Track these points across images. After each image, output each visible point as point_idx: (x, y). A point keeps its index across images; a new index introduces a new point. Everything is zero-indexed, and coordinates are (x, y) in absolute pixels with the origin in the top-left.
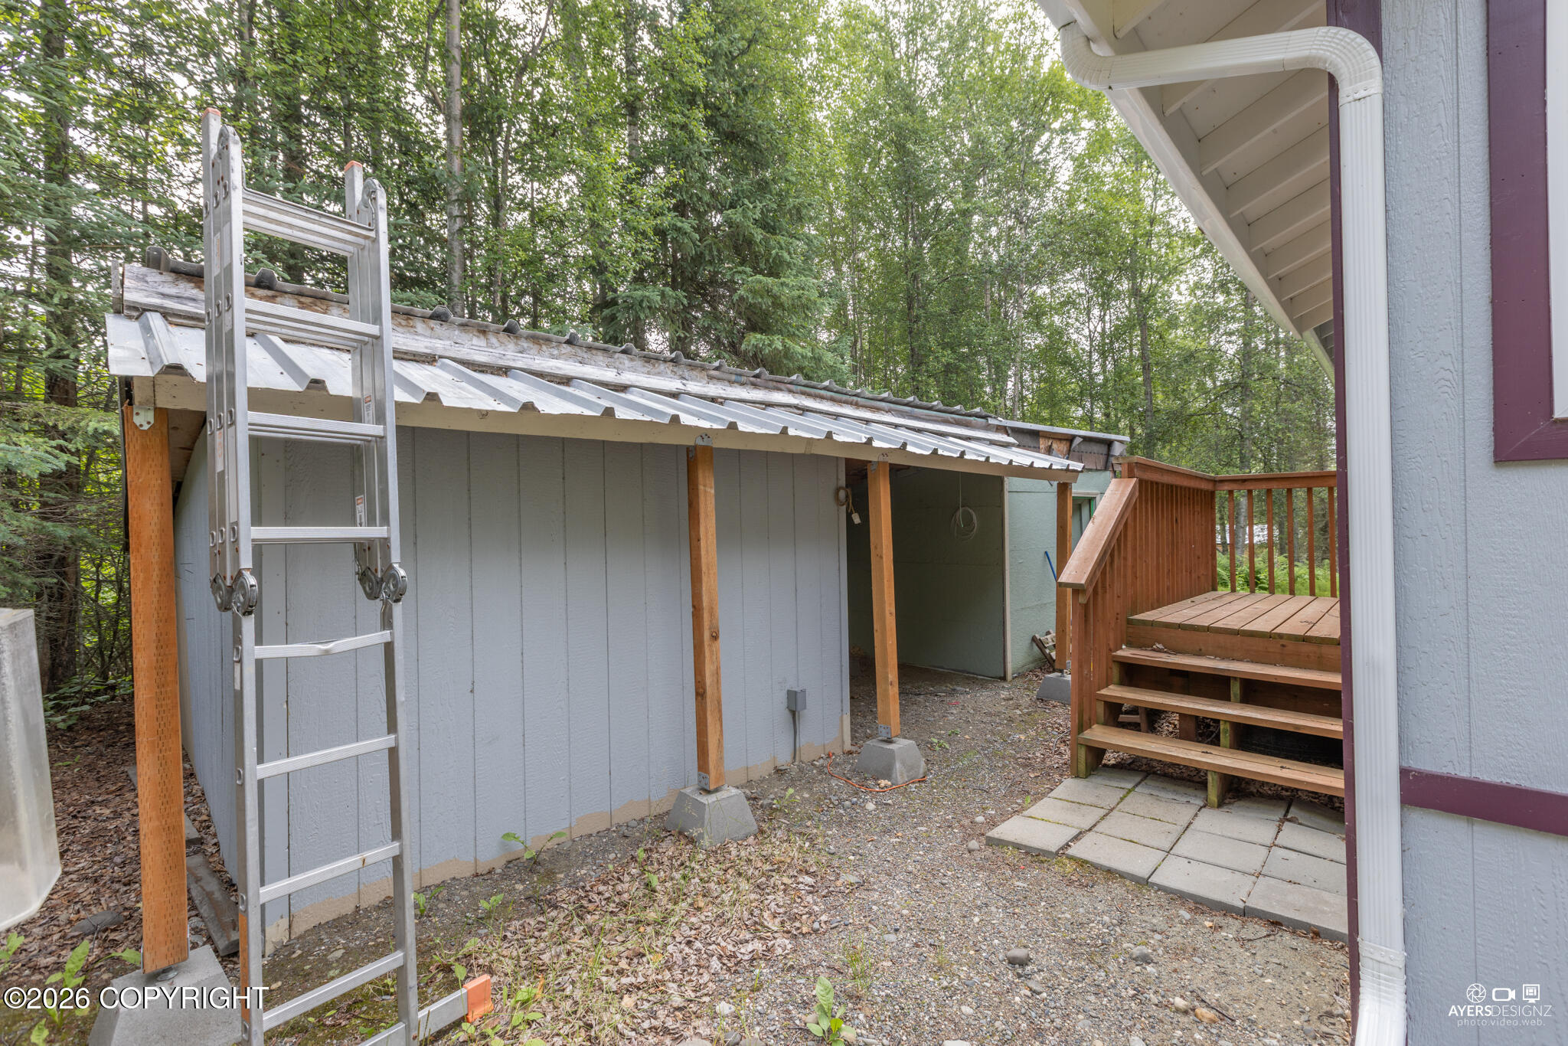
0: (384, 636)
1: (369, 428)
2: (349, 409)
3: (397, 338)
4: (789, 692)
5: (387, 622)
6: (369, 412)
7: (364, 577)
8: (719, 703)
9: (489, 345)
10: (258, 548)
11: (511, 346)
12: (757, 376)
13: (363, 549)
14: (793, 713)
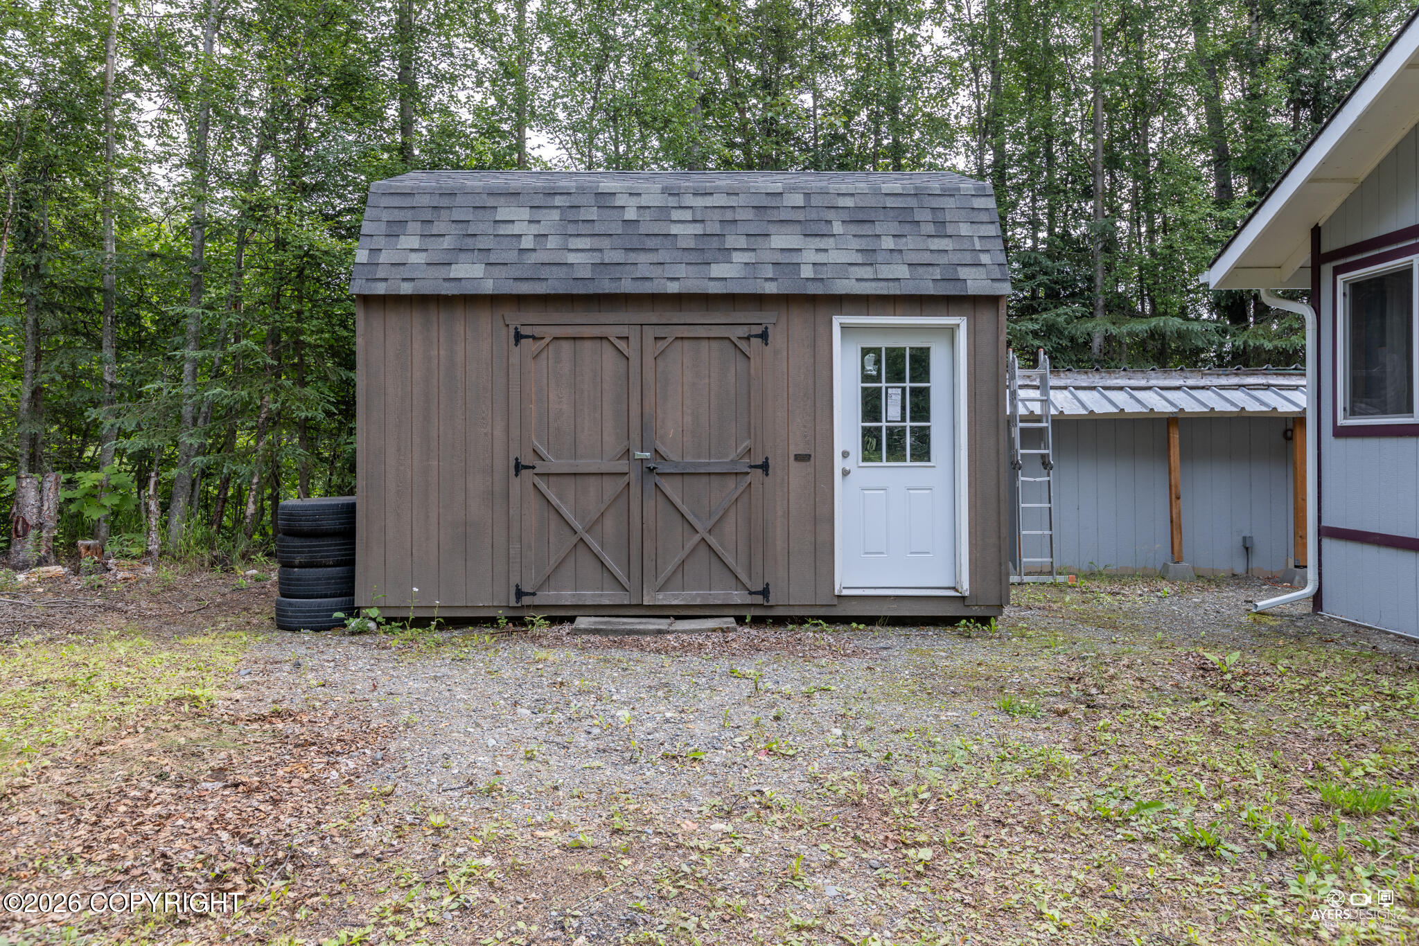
0: (1047, 479)
1: (1044, 425)
2: (1038, 419)
3: (1053, 381)
4: (1244, 538)
5: (1049, 475)
6: (1044, 420)
7: (1043, 464)
8: (1180, 526)
9: (1088, 378)
10: (1022, 455)
11: (1097, 376)
12: (1238, 369)
13: (1043, 456)
14: (1247, 549)
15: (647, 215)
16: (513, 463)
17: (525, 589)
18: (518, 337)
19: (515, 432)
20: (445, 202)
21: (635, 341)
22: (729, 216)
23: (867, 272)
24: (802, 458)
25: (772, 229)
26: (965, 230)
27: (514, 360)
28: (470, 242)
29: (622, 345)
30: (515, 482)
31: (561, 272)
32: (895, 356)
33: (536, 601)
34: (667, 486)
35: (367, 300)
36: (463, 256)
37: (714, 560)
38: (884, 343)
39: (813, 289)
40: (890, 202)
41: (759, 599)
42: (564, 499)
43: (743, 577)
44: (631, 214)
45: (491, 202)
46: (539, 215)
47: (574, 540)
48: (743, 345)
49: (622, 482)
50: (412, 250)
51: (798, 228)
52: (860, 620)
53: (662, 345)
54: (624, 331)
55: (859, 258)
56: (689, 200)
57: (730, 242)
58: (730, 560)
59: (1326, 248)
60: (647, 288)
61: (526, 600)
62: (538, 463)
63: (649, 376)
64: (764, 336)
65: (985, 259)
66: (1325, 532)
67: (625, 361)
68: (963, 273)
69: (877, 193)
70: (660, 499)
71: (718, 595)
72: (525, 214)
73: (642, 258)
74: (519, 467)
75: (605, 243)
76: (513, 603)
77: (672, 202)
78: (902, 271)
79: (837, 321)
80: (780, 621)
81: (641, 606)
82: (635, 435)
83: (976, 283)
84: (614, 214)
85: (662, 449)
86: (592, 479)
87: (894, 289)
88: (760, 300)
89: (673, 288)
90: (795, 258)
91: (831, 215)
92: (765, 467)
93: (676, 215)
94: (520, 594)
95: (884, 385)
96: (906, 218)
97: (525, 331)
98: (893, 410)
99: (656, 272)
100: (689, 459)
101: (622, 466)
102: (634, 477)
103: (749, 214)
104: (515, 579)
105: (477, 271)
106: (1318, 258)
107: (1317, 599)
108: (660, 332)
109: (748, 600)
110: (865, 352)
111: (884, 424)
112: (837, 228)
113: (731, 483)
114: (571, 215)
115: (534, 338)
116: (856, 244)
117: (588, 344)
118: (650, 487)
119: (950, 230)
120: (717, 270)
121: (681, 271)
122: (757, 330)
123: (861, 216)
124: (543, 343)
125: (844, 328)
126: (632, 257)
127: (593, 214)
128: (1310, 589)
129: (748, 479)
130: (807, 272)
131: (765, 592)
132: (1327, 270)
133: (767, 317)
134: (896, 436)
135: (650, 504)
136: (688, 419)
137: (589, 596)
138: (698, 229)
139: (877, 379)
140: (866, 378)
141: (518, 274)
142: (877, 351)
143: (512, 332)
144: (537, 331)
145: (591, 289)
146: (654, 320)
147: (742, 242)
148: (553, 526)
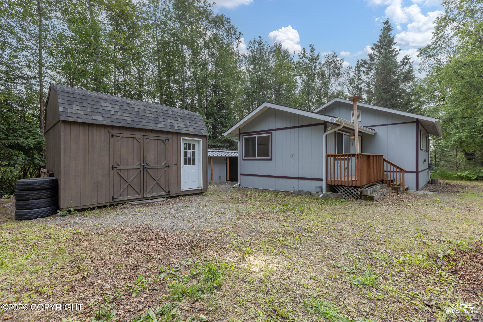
14: (220, 178)
15: (140, 111)
16: (111, 167)
17: (115, 197)
18: (113, 136)
19: (112, 159)
20: (84, 98)
21: (142, 139)
22: (158, 114)
23: (186, 129)
24: (175, 164)
25: (168, 118)
26: (200, 123)
27: (112, 141)
28: (96, 110)
29: (139, 140)
30: (112, 172)
31: (124, 121)
32: (190, 145)
33: (118, 200)
34: (149, 171)
35: (65, 122)
36: (95, 114)
37: (159, 186)
38: (188, 143)
39: (178, 131)
40: (187, 116)
41: (168, 193)
42: (124, 174)
43: (164, 189)
44: (137, 110)
45: (98, 100)
46: (113, 106)
47: (127, 184)
48: (164, 141)
49: (139, 170)
50: (78, 110)
51: (172, 118)
52: (187, 195)
53: (148, 140)
54: (139, 136)
55: (184, 126)
56: (149, 109)
57: (160, 119)
58: (162, 186)
59: (241, 132)
60: (145, 127)
61: (115, 200)
62: (118, 167)
63: (145, 147)
64: (168, 140)
65: (204, 129)
66: (241, 174)
67: (139, 143)
68: (202, 131)
69: (184, 113)
70: (148, 174)
71: (159, 194)
72: (110, 105)
73: (142, 120)
74: (113, 168)
75: (133, 116)
76: (111, 201)
77: (145, 108)
78: (192, 130)
79: (182, 138)
80: (171, 197)
81: (144, 198)
82: (142, 160)
83: (204, 133)
84: (133, 109)
85: (148, 163)
86: (132, 170)
87: (192, 133)
88: (167, 132)
89: (151, 128)
90: (173, 125)
91: (177, 117)
92: (169, 166)
93: (147, 112)
94: (113, 199)
95: (188, 150)
96: (190, 119)
97: (114, 134)
98: (189, 155)
99: (146, 124)
100: (153, 165)
101: (139, 167)
102: (142, 169)
103: (162, 114)
104: (112, 195)
105: (101, 118)
106: (240, 134)
107: (240, 185)
108: (147, 137)
109: (166, 194)
110: (185, 144)
111: (188, 158)
112: (179, 120)
113: (162, 170)
114: (122, 107)
115: (117, 136)
116: (183, 123)
117: (130, 139)
118: (145, 171)
119: (198, 123)
120: (159, 125)
121: (152, 125)
122: (167, 139)
123: (183, 118)
124: (119, 138)
125: (183, 139)
126: (140, 120)
127: (127, 108)
128: (239, 183)
129: (165, 169)
130: (176, 128)
131: (169, 192)
132: (241, 136)
133: (169, 136)
134: (190, 160)
135: (145, 175)
136: (153, 156)
137: (131, 197)
138: (152, 116)
139: (186, 149)
140: (185, 149)
141: (112, 120)
142: (187, 144)
143: (111, 135)
144: (118, 135)
145: (132, 126)
146: (146, 135)
147: (162, 120)
148: (122, 181)
